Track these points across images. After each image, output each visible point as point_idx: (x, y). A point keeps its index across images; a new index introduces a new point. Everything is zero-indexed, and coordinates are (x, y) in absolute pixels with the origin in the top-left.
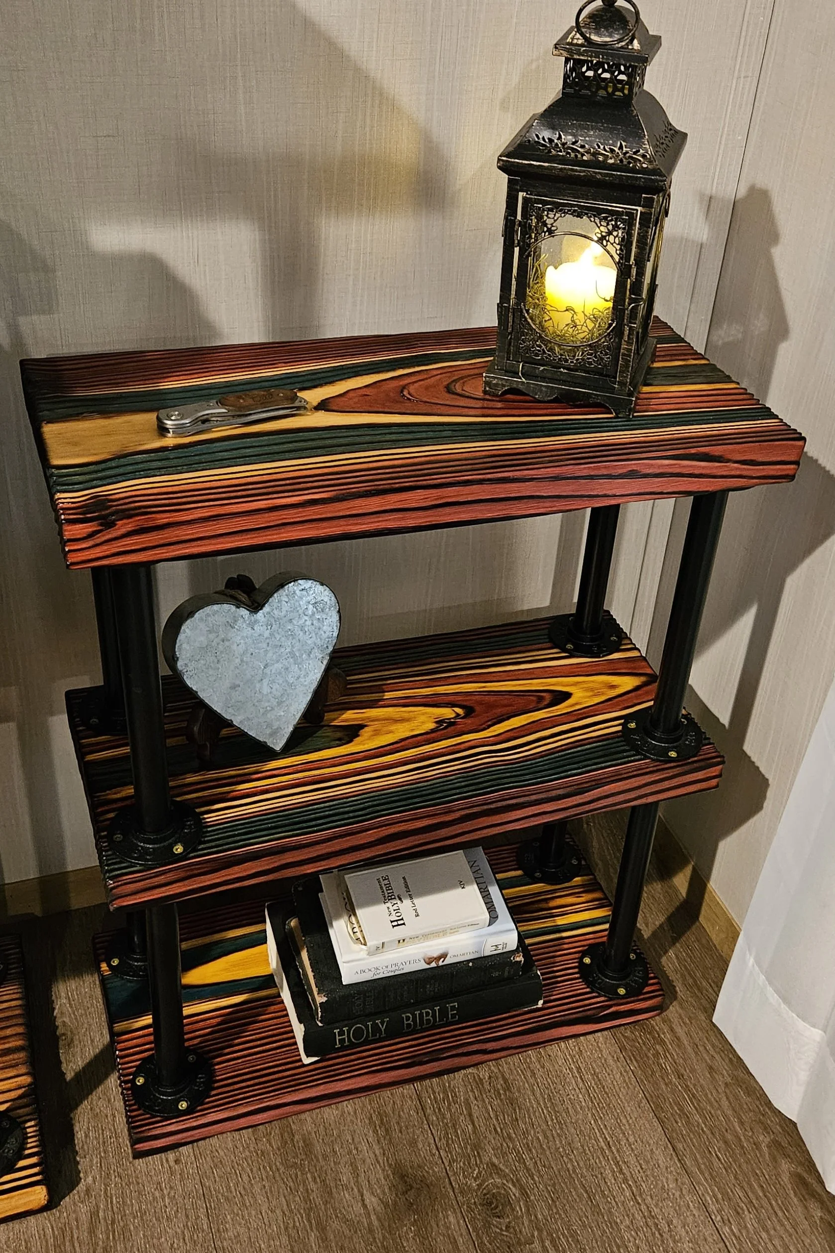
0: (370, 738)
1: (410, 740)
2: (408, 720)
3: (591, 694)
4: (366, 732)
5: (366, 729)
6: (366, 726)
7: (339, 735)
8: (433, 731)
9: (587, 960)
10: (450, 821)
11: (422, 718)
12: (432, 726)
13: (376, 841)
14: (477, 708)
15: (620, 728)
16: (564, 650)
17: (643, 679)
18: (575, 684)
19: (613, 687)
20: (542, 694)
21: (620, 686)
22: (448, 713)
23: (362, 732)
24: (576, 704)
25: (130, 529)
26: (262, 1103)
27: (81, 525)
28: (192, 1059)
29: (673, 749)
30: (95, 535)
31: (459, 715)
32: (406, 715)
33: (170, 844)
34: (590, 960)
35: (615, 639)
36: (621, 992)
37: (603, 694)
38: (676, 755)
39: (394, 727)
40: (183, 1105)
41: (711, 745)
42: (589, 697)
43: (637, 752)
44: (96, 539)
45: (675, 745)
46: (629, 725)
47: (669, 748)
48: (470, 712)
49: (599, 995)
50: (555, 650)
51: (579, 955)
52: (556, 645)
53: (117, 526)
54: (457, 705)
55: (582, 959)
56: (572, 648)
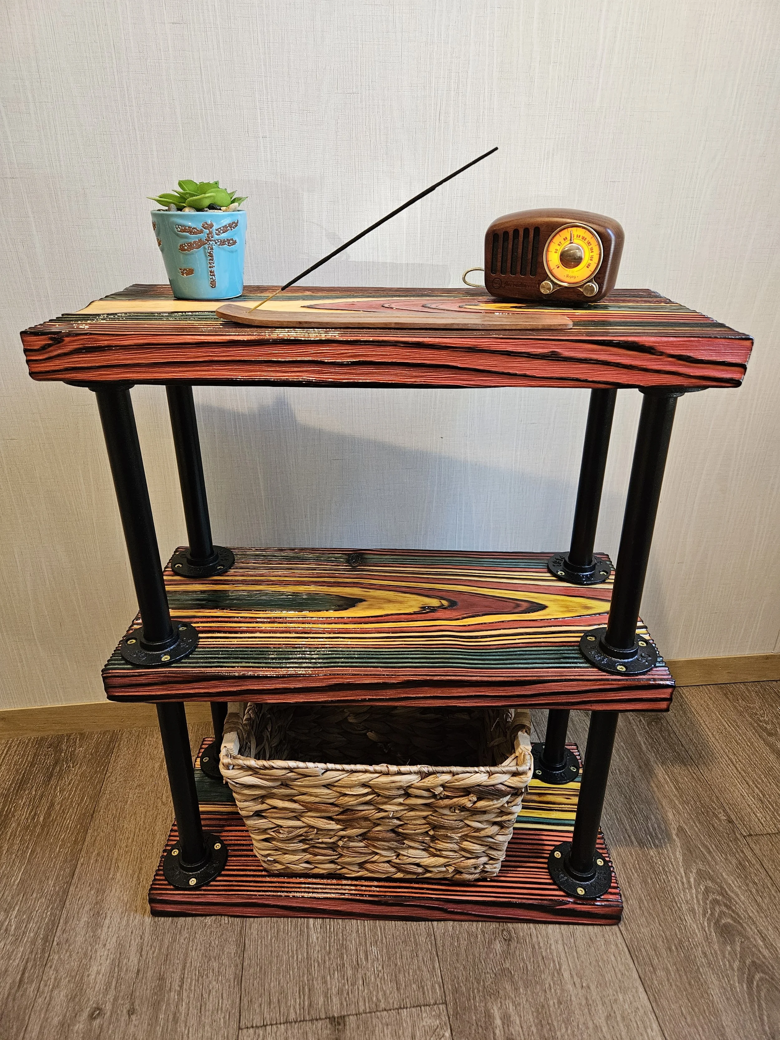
0: (363, 609)
1: (393, 616)
2: (401, 602)
3: (565, 609)
4: (363, 605)
5: (364, 603)
6: (365, 601)
7: (341, 603)
9: (558, 855)
11: (413, 603)
12: (417, 610)
13: (326, 686)
14: (459, 604)
15: (579, 639)
16: (554, 575)
18: (554, 601)
19: (587, 608)
20: (521, 603)
21: (594, 608)
22: (434, 602)
23: (359, 604)
24: (548, 615)
25: (77, 347)
26: (250, 899)
27: (35, 337)
28: (218, 846)
29: (623, 664)
30: (47, 348)
31: (443, 605)
32: (400, 599)
33: (161, 654)
34: (560, 854)
35: (602, 573)
36: (581, 891)
37: (576, 611)
38: (624, 669)
39: (385, 605)
40: (193, 882)
41: (667, 669)
42: (562, 612)
43: (588, 661)
44: (49, 352)
45: (626, 660)
46: (588, 638)
47: (618, 662)
48: (453, 604)
49: (560, 889)
50: (549, 575)
51: (552, 848)
52: (550, 571)
53: (65, 342)
54: (444, 599)
55: (553, 852)
56: (564, 574)
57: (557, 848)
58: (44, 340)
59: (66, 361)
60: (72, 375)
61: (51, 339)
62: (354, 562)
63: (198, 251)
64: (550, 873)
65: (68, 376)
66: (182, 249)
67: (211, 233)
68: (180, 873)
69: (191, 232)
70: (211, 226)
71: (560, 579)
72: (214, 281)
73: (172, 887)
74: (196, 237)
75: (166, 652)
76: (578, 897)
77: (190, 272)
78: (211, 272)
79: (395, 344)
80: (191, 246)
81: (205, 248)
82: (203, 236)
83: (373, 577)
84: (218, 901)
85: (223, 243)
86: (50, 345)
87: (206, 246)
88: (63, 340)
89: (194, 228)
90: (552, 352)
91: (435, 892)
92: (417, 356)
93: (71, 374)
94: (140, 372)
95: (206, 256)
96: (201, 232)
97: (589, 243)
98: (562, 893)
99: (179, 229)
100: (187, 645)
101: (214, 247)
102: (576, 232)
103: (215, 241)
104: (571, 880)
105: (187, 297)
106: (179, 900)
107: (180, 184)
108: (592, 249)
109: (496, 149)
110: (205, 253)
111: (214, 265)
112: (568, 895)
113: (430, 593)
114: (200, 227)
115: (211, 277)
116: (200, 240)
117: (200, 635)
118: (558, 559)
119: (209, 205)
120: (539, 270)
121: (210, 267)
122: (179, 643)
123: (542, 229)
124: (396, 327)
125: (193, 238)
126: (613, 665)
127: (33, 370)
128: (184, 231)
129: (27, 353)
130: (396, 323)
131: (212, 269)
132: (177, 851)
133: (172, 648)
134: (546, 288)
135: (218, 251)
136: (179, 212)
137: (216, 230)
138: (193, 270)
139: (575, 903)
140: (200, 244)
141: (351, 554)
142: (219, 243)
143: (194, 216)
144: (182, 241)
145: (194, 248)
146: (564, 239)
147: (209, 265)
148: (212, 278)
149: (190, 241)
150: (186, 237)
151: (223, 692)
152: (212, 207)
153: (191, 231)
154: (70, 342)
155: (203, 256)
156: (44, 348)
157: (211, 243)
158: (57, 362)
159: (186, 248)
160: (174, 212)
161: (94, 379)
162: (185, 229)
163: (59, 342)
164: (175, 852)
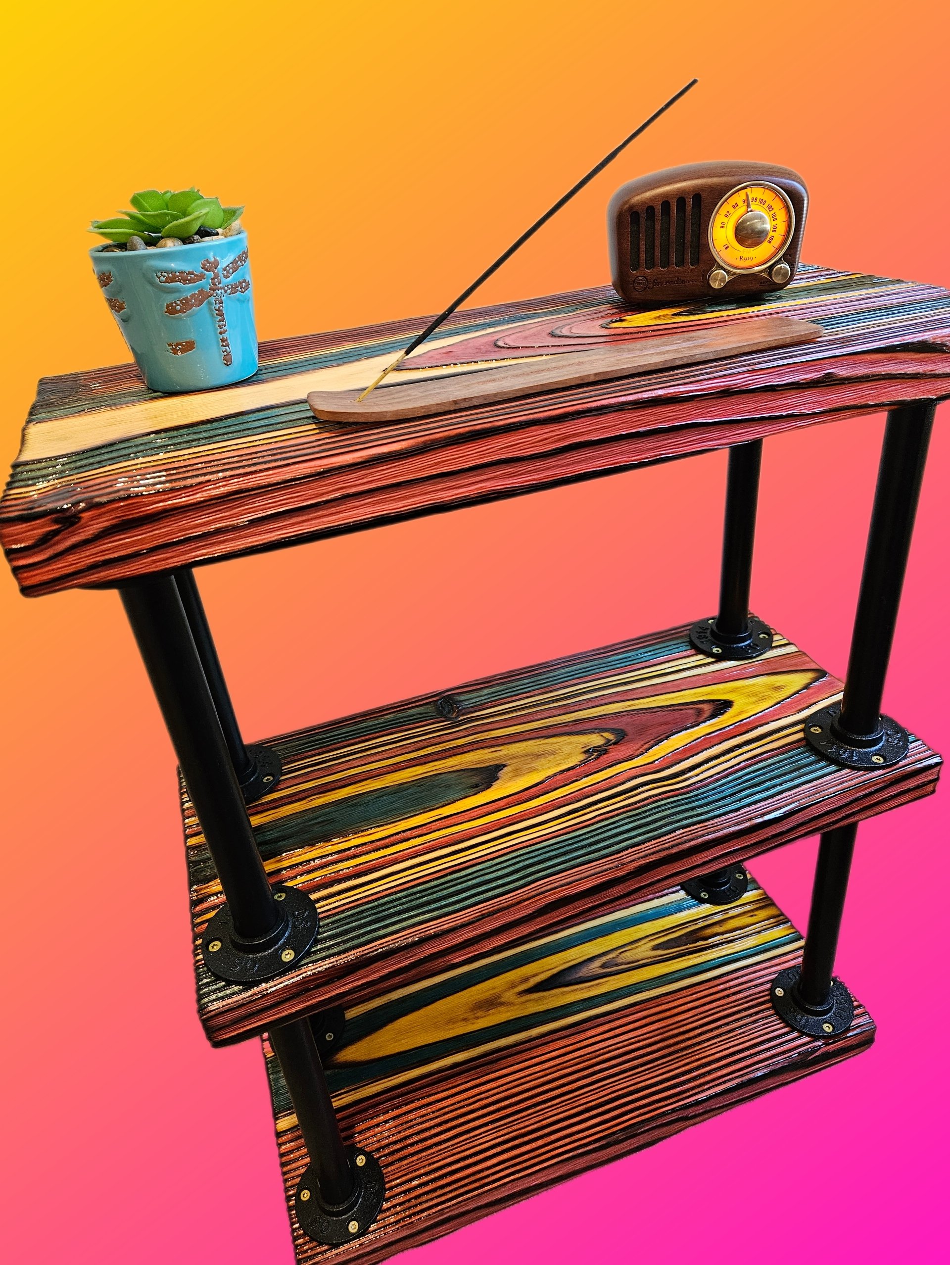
0: (511, 779)
1: (558, 777)
2: (553, 753)
3: (754, 699)
4: (506, 773)
5: (505, 770)
6: (505, 766)
7: (475, 780)
8: (582, 763)
9: (779, 992)
10: (623, 877)
11: (567, 749)
12: (582, 757)
13: (534, 912)
14: (628, 731)
15: (802, 735)
16: (709, 654)
17: (810, 676)
18: (733, 691)
19: (778, 688)
20: (698, 706)
21: (785, 686)
22: (596, 740)
23: (501, 774)
24: (742, 712)
25: (106, 524)
27: (24, 525)
28: (361, 1161)
29: (877, 753)
30: (51, 539)
31: (609, 741)
32: (548, 748)
33: (277, 951)
34: (781, 990)
35: (761, 636)
36: (827, 1028)
37: (769, 697)
38: (882, 760)
39: (536, 764)
40: (353, 1227)
41: (919, 743)
42: (753, 703)
43: (832, 761)
44: (54, 545)
45: (877, 747)
46: (812, 729)
47: (870, 752)
48: (621, 737)
49: (802, 1034)
50: (701, 657)
51: (768, 986)
52: (699, 651)
53: (83, 521)
54: (605, 730)
55: (772, 991)
56: (720, 651)
57: (775, 983)
58: (43, 526)
59: (88, 553)
60: (102, 574)
61: (56, 521)
62: (449, 712)
63: (201, 310)
64: (784, 1020)
65: (94, 578)
66: (171, 310)
67: (216, 276)
68: (328, 1222)
69: (185, 281)
70: (216, 264)
71: (719, 658)
72: (228, 354)
73: (326, 1247)
74: (195, 288)
75: (282, 945)
76: (827, 1037)
77: (189, 346)
78: (223, 341)
79: (620, 408)
80: (186, 304)
81: (210, 303)
82: (206, 283)
83: (490, 727)
84: (398, 1237)
85: (234, 289)
86: (55, 533)
87: (212, 299)
88: (80, 518)
89: (189, 273)
90: (827, 374)
91: (668, 1102)
92: (652, 418)
93: (99, 572)
94: (224, 541)
95: (213, 315)
96: (201, 277)
97: (770, 208)
98: (806, 1039)
99: (163, 279)
100: (307, 922)
101: (223, 298)
102: (755, 193)
103: (223, 288)
104: (812, 1019)
105: (185, 388)
106: (344, 1259)
107: (135, 201)
108: (774, 216)
109: (695, 82)
110: (211, 310)
111: (225, 328)
112: (816, 1038)
113: (580, 727)
114: (199, 270)
115: (224, 349)
116: (201, 292)
117: (313, 897)
118: (700, 633)
119: (199, 230)
120: (703, 257)
121: (221, 333)
122: (294, 924)
123: (704, 195)
124: (597, 379)
125: (189, 290)
126: (867, 758)
127: (27, 583)
128: (173, 280)
129: (12, 556)
130: (596, 374)
131: (225, 336)
132: (306, 1191)
133: (287, 935)
134: (718, 280)
135: (230, 305)
136: (152, 250)
137: (224, 269)
138: (193, 343)
139: (827, 1044)
140: (203, 297)
141: (437, 701)
142: (229, 291)
143: (181, 252)
144: (169, 298)
145: (192, 306)
146: (734, 207)
147: (219, 330)
148: (226, 351)
149: (184, 296)
150: (176, 290)
151: (390, 972)
152: (204, 233)
153: (184, 278)
154: (92, 519)
155: (208, 315)
156: (45, 541)
157: (219, 292)
158: (72, 558)
159: (178, 308)
160: (144, 251)
161: (143, 571)
162: (174, 277)
163: (73, 524)
164: (306, 1195)
